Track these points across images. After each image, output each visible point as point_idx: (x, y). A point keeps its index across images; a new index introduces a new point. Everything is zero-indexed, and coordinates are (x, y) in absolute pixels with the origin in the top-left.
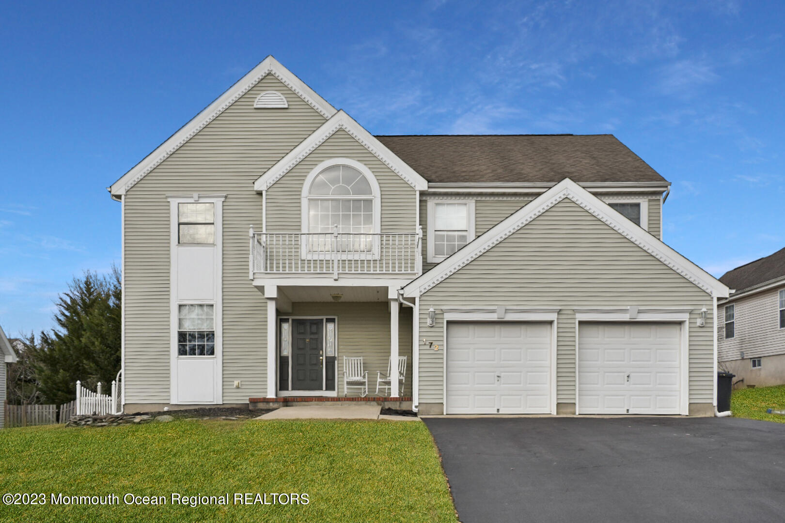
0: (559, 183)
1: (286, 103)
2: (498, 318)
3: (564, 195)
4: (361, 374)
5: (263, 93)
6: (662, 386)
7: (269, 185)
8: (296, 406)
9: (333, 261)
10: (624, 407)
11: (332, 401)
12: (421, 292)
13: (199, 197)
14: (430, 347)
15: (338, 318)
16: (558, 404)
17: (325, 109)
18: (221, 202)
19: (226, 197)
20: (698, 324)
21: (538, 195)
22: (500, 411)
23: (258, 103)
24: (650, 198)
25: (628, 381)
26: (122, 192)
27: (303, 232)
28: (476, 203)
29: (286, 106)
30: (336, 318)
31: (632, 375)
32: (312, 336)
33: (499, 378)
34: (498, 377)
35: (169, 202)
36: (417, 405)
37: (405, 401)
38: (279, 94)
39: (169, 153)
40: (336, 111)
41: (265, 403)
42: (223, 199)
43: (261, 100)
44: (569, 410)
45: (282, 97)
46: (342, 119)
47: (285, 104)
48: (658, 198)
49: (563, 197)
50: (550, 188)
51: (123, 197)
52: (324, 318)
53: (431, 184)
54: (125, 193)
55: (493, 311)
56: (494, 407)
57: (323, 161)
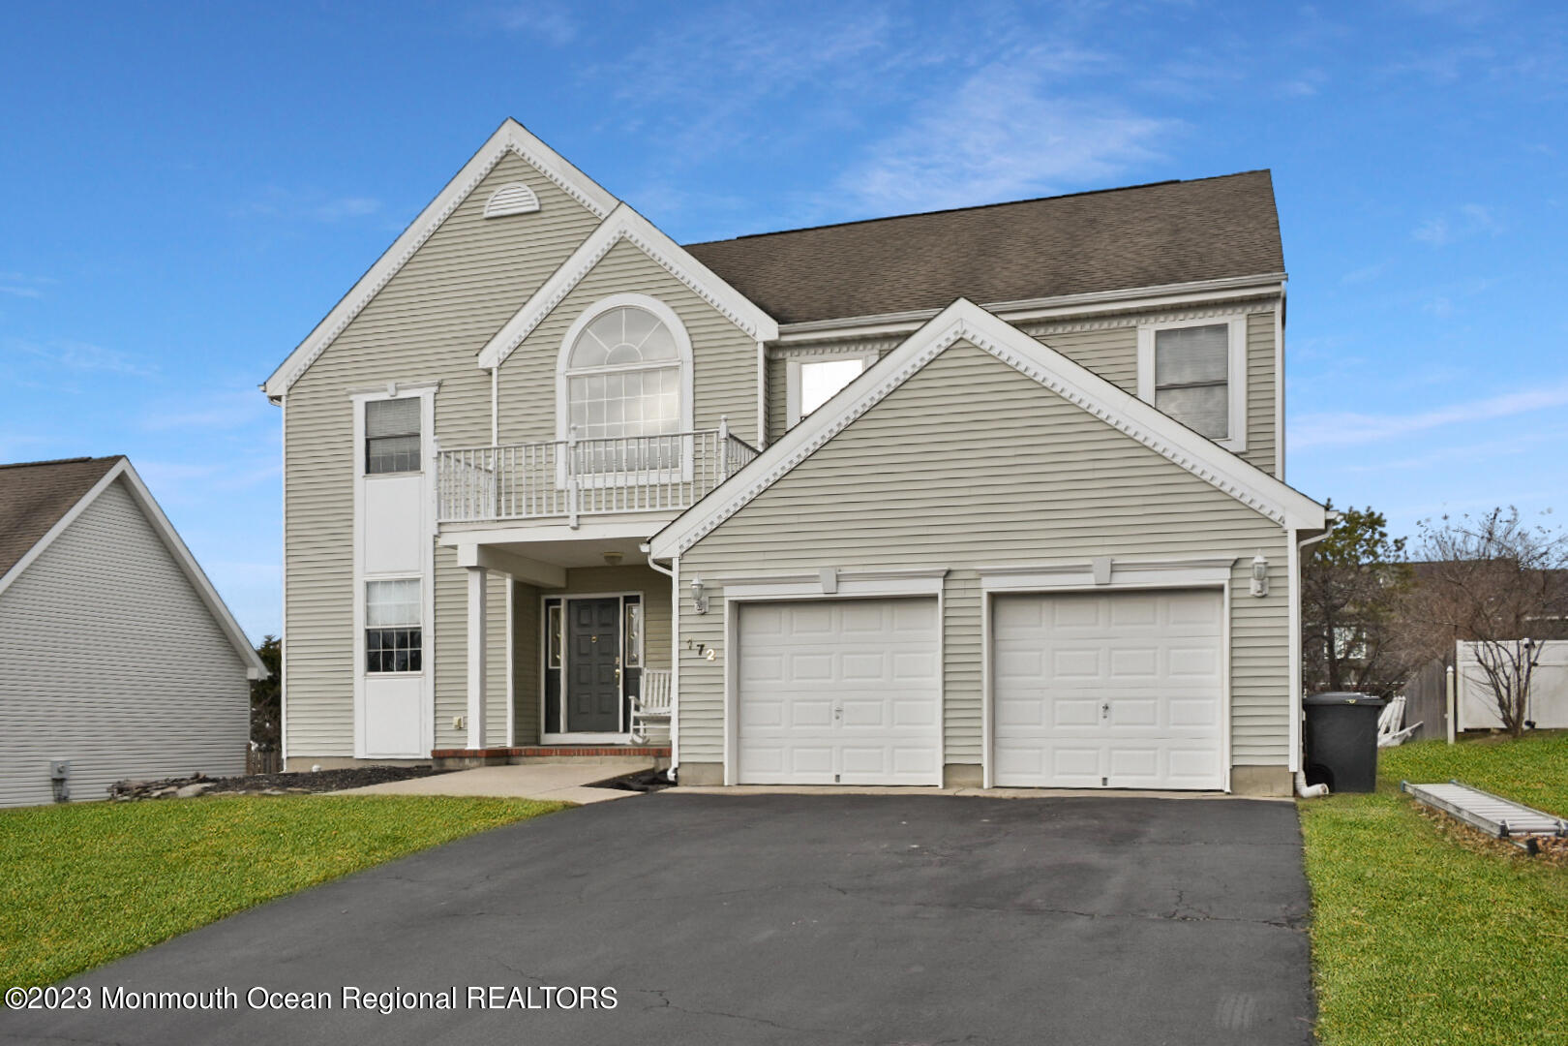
0: (946, 308)
1: (536, 201)
2: (824, 593)
3: (956, 333)
5: (497, 190)
7: (502, 357)
8: (525, 764)
9: (568, 491)
10: (1097, 775)
12: (681, 547)
13: (397, 389)
14: (700, 653)
15: (645, 595)
16: (946, 767)
17: (597, 199)
18: (433, 395)
19: (440, 385)
20: (1252, 591)
21: (908, 335)
22: (841, 779)
23: (492, 208)
24: (1249, 310)
25: (1105, 717)
26: (282, 391)
27: (558, 440)
29: (537, 208)
30: (641, 594)
31: (1114, 705)
32: (603, 631)
33: (839, 714)
34: (838, 710)
35: (351, 402)
36: (677, 766)
38: (524, 186)
39: (352, 315)
40: (616, 205)
41: (457, 760)
42: (435, 390)
43: (496, 203)
44: (972, 778)
45: (530, 191)
46: (624, 222)
47: (534, 205)
48: (1268, 308)
49: (953, 338)
50: (929, 320)
51: (284, 399)
52: (621, 595)
53: (785, 327)
54: (286, 392)
55: (813, 580)
56: (830, 771)
57: (592, 302)
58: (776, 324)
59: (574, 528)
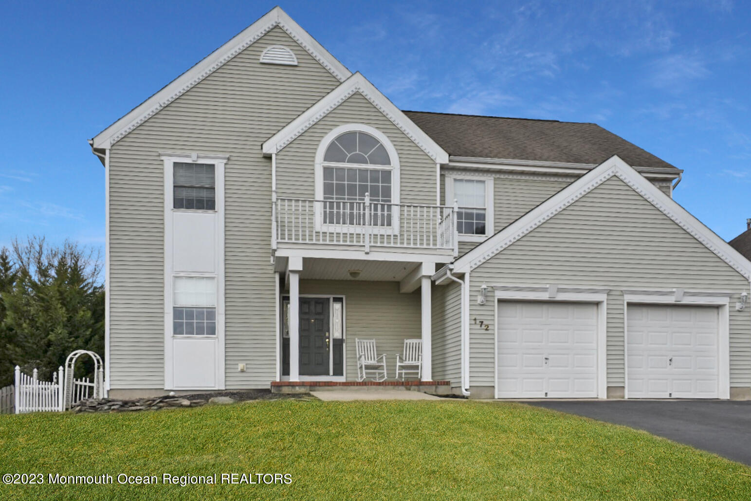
1: (295, 59)
2: (549, 298)
3: (613, 172)
4: (374, 358)
5: (270, 47)
6: (704, 370)
7: (280, 148)
8: (319, 391)
10: (667, 391)
11: (357, 385)
12: (471, 267)
13: (198, 157)
14: (481, 326)
15: (346, 297)
16: (608, 387)
17: (338, 70)
18: (223, 164)
19: (228, 159)
20: (737, 308)
22: (548, 395)
23: (264, 58)
24: (661, 184)
25: (670, 364)
26: (106, 146)
28: (495, 180)
29: (296, 63)
30: (344, 297)
31: (674, 358)
32: (317, 317)
33: (547, 361)
34: (546, 359)
35: (162, 160)
36: (468, 388)
37: (441, 385)
38: (288, 49)
39: (163, 105)
40: (351, 74)
41: (290, 387)
42: (225, 161)
43: (267, 55)
44: (618, 394)
45: (292, 53)
46: (358, 83)
47: (293, 61)
48: (668, 184)
49: (612, 174)
51: (107, 152)
52: (331, 297)
53: (452, 158)
54: (109, 148)
55: (545, 290)
56: (542, 391)
57: (338, 126)
58: (448, 155)
59: (367, 253)
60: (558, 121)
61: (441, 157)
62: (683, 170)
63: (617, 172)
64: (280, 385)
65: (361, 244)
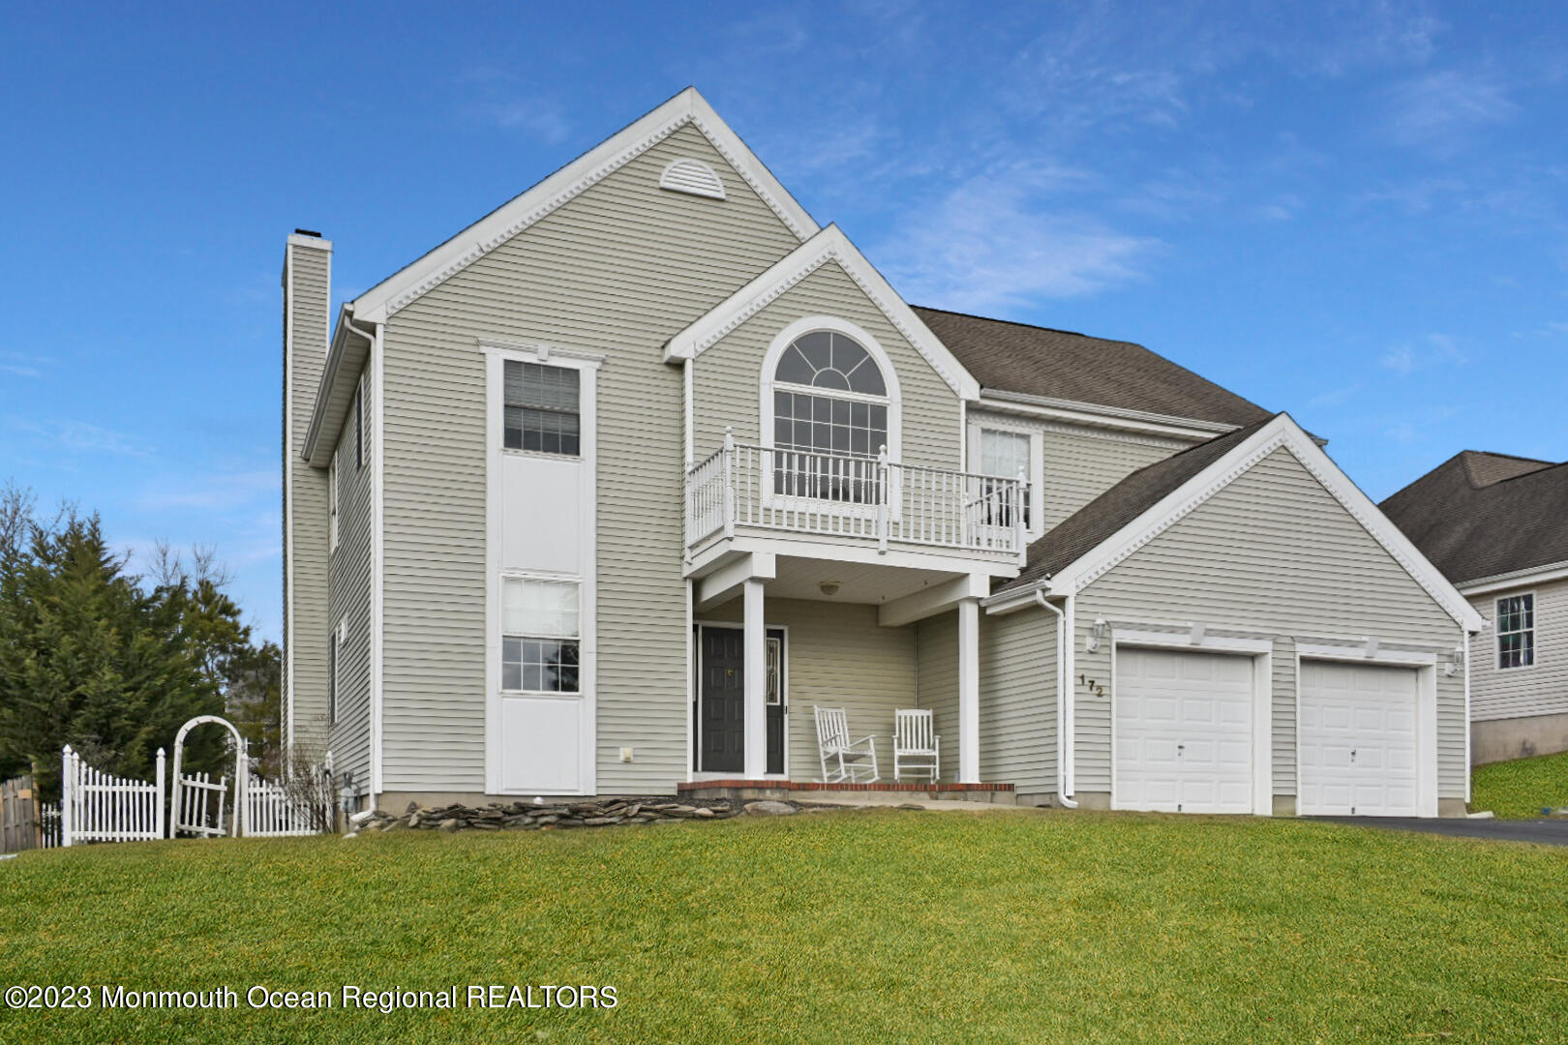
1: (721, 188)
2: (1192, 644)
3: (1280, 441)
4: (845, 743)
5: (677, 161)
6: (1398, 771)
7: (699, 350)
10: (1347, 805)
12: (1077, 587)
13: (549, 354)
14: (1091, 689)
15: (789, 630)
16: (1274, 796)
18: (594, 371)
19: (604, 362)
20: (1447, 672)
22: (1182, 808)
23: (668, 179)
25: (1353, 761)
26: (377, 317)
28: (1046, 436)
29: (722, 196)
30: (786, 629)
31: (1358, 751)
33: (1181, 751)
34: (1180, 747)
35: (483, 354)
36: (1072, 794)
37: (1001, 790)
38: (709, 168)
39: (485, 249)
40: (818, 230)
42: (598, 365)
43: (673, 174)
44: (1289, 806)
45: (716, 176)
46: (832, 243)
47: (719, 191)
49: (1279, 445)
51: (380, 330)
53: (987, 391)
54: (384, 321)
55: (1186, 630)
56: (1173, 801)
57: (800, 317)
58: (978, 386)
59: (882, 553)
60: (1082, 335)
61: (968, 388)
62: (1327, 441)
63: (1286, 441)
64: (739, 786)
65: (873, 536)
